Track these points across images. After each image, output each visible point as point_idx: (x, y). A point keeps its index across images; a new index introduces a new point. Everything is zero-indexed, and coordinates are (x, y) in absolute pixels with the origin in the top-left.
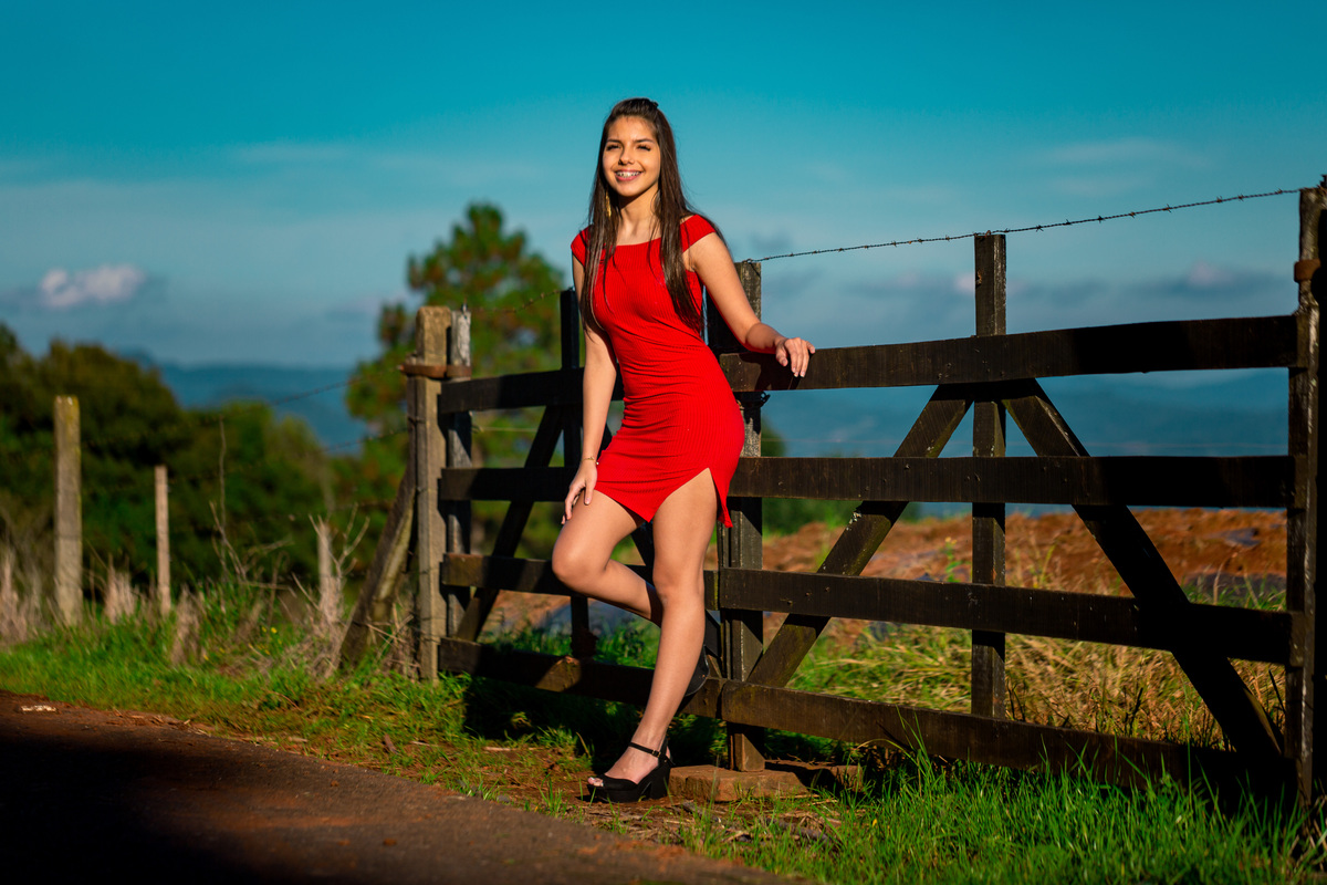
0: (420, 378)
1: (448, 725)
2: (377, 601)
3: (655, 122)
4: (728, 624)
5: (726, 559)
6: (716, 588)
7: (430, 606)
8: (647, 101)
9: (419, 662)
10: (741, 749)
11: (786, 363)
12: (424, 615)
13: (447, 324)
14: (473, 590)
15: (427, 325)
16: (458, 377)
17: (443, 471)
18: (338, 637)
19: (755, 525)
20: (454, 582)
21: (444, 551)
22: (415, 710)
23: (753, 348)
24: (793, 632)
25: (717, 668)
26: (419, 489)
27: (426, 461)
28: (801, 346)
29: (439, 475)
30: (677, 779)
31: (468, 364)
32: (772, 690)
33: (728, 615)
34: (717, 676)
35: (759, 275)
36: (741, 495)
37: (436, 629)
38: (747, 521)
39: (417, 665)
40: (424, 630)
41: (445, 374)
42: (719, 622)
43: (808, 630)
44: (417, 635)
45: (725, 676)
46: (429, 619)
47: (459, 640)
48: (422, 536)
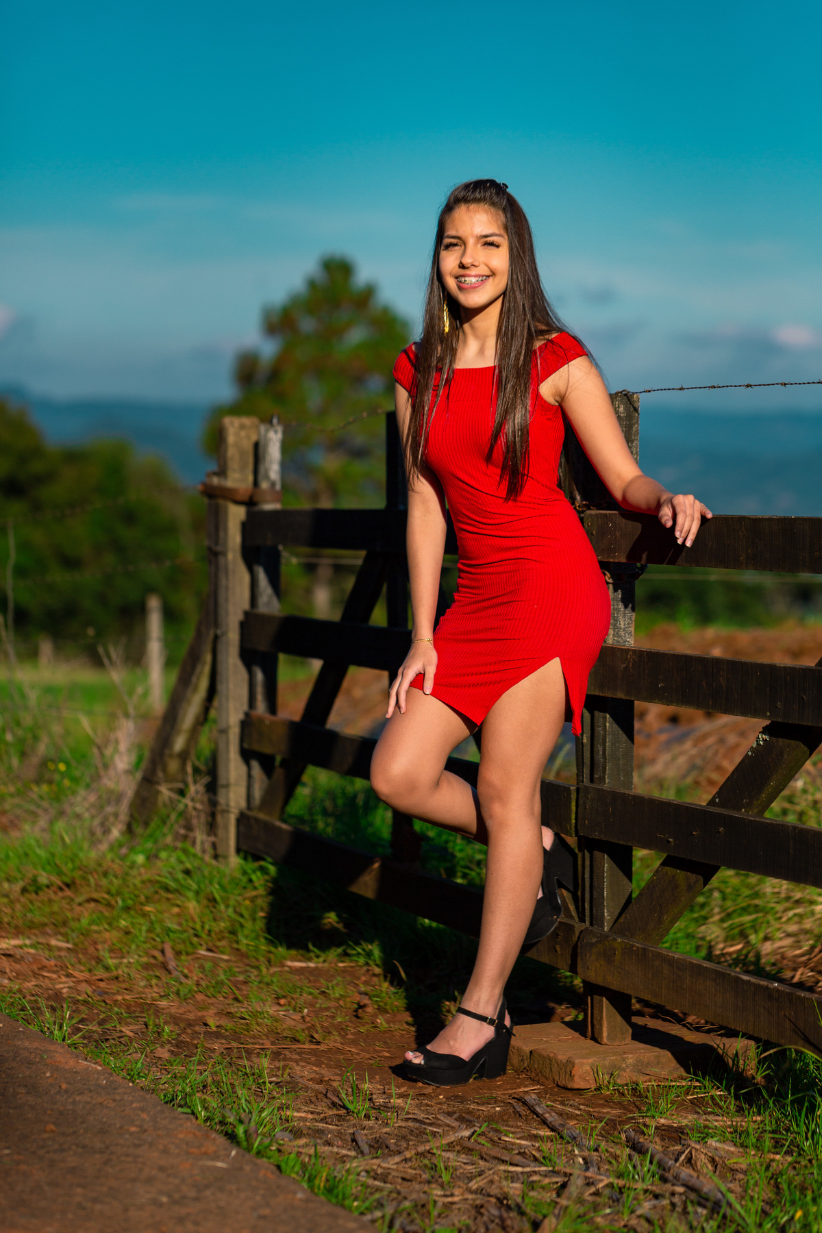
0: (221, 502)
1: (242, 926)
2: (171, 756)
3: (504, 210)
4: (587, 855)
5: (586, 771)
6: (574, 808)
7: (228, 771)
8: (493, 183)
9: (216, 835)
10: (601, 1016)
11: (669, 524)
12: (222, 781)
13: (254, 438)
14: (278, 759)
15: (231, 439)
16: (267, 502)
17: (246, 614)
18: (128, 787)
19: (627, 735)
20: (256, 747)
21: (245, 707)
22: (205, 902)
23: (631, 505)
24: (674, 876)
25: (572, 908)
26: (219, 632)
27: (227, 600)
28: (693, 506)
29: (240, 617)
30: (519, 1050)
31: (278, 487)
32: (644, 950)
33: (588, 844)
34: (571, 917)
35: (636, 410)
36: (609, 694)
37: (235, 798)
38: (615, 726)
39: (212, 839)
40: (221, 799)
41: (251, 498)
42: (577, 851)
43: (693, 877)
44: (213, 803)
45: (582, 920)
46: (227, 786)
47: (262, 816)
48: (221, 687)
